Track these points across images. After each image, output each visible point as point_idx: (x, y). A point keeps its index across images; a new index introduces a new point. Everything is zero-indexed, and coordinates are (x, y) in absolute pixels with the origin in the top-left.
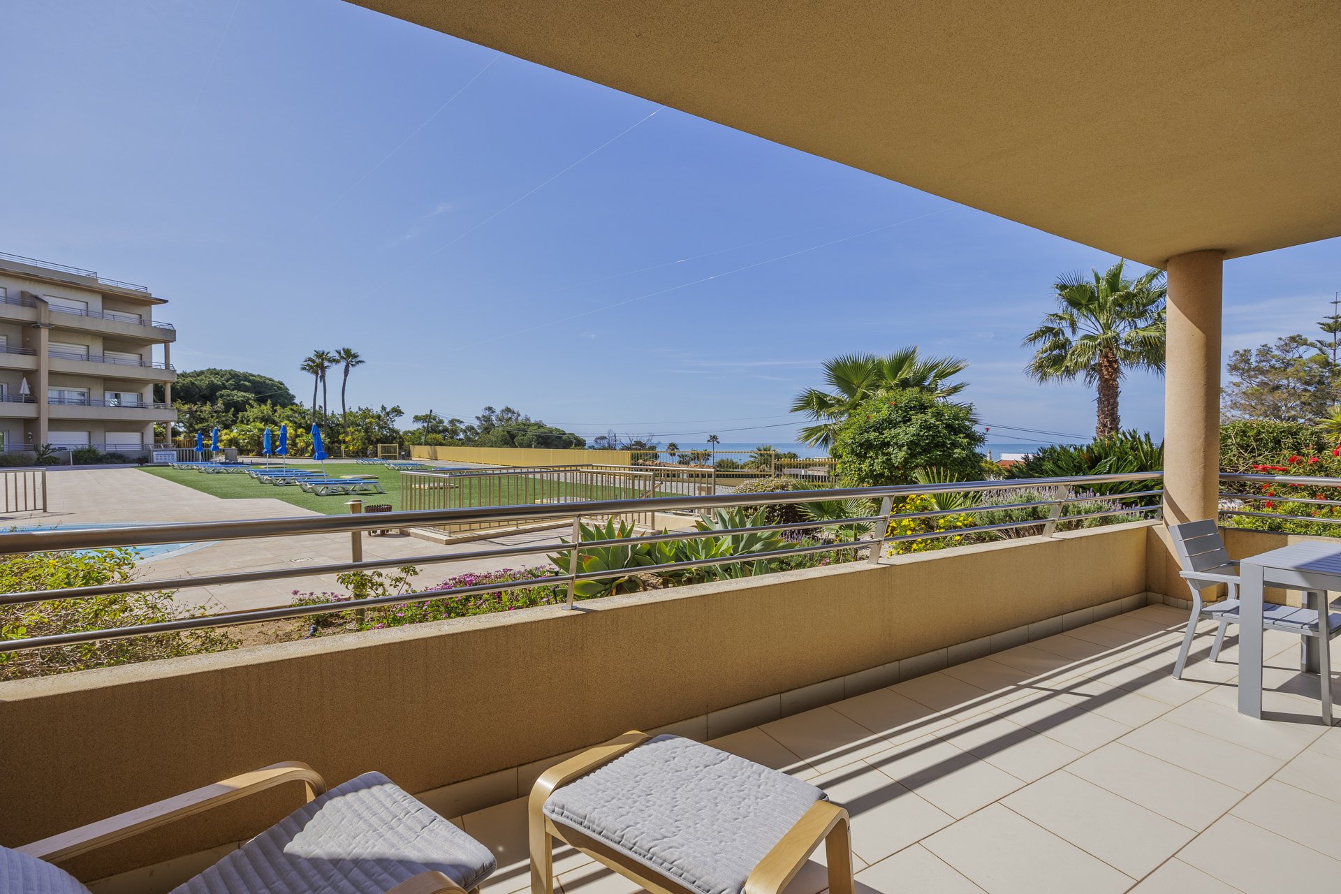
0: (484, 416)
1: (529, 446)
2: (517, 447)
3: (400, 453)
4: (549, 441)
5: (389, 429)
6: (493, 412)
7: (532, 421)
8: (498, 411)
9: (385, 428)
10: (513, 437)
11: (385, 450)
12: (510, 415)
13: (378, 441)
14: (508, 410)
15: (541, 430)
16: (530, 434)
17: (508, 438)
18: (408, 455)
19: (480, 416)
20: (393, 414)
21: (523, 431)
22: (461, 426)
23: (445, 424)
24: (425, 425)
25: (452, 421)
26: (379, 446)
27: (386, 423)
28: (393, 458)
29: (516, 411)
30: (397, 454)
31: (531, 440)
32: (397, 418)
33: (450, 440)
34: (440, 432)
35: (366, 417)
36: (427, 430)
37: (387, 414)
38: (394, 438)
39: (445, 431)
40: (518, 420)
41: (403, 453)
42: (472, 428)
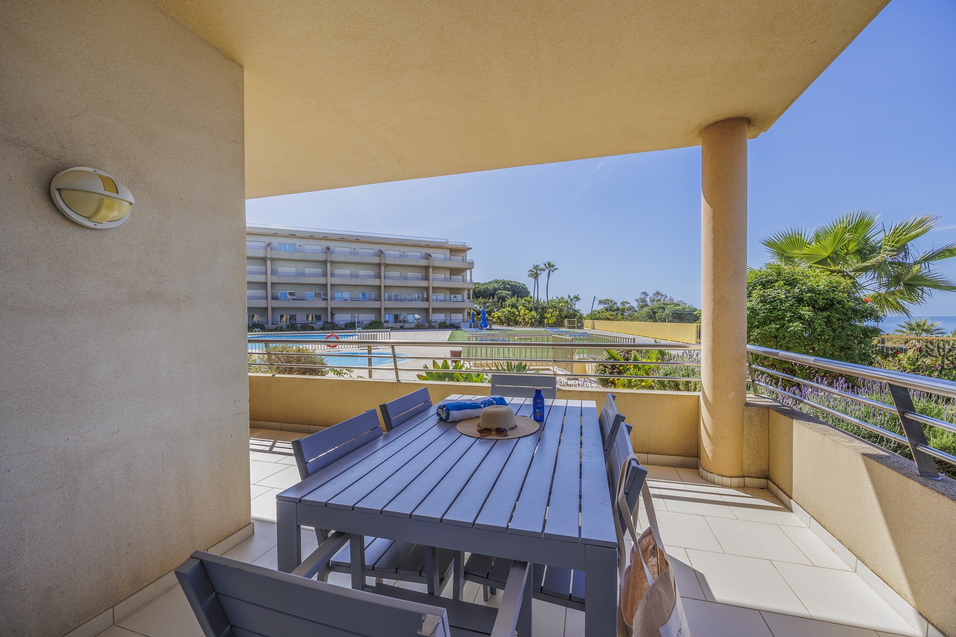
0: (641, 299)
1: (665, 321)
2: (657, 321)
3: (577, 325)
4: (682, 316)
5: (573, 309)
6: (647, 295)
7: (675, 301)
8: (650, 295)
9: (570, 309)
10: (655, 313)
11: (570, 322)
12: (659, 297)
13: (566, 317)
14: (658, 293)
15: (677, 308)
16: (667, 311)
17: (652, 314)
18: (581, 327)
19: (638, 299)
20: (575, 299)
21: (664, 308)
22: (627, 305)
23: (619, 305)
24: (606, 306)
25: (623, 303)
26: (566, 320)
27: (571, 306)
28: (574, 328)
29: (663, 294)
30: (576, 325)
31: (667, 316)
32: (577, 303)
33: (620, 316)
34: (615, 310)
35: (560, 302)
36: (607, 310)
37: (571, 300)
38: (575, 315)
39: (618, 309)
40: (665, 300)
41: (579, 325)
42: (633, 308)
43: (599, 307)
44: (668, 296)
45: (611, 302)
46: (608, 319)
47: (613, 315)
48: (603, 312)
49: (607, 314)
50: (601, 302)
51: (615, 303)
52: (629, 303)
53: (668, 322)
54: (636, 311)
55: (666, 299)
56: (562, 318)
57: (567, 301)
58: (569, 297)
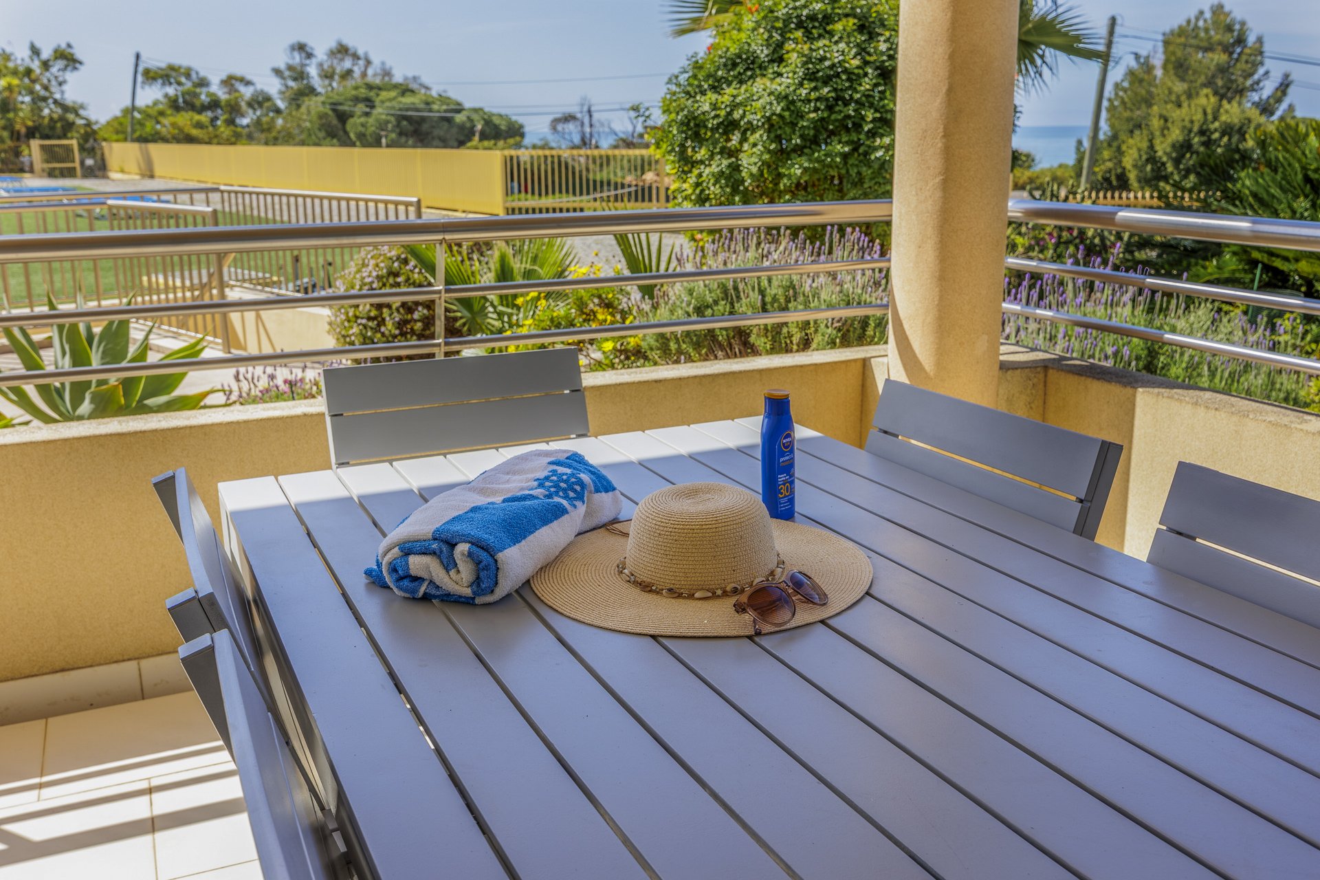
0: (290, 68)
1: (377, 143)
2: (353, 145)
3: (82, 163)
4: (425, 127)
5: (56, 102)
6: (310, 56)
7: (398, 78)
8: (321, 53)
9: (44, 99)
10: (343, 117)
11: (51, 154)
12: (348, 64)
13: (31, 133)
14: (342, 50)
15: (408, 100)
16: (379, 112)
17: (335, 122)
18: (100, 170)
19: (282, 66)
20: (60, 64)
21: (369, 102)
22: (247, 92)
23: (216, 89)
24: (171, 91)
25: (231, 81)
26: (35, 144)
27: (46, 88)
28: (70, 173)
29: (361, 52)
30: (77, 164)
31: (382, 126)
32: (70, 76)
33: (225, 131)
34: (203, 109)
36: (174, 105)
37: (46, 65)
38: (69, 126)
39: (214, 104)
40: (364, 74)
42: (268, 98)
43: (150, 95)
44: (376, 60)
45: (188, 76)
46: (190, 140)
47: (199, 125)
48: (162, 113)
49: (185, 119)
50: (151, 76)
51: (203, 83)
52: (248, 83)
53: (388, 146)
54: (278, 111)
55: (370, 72)
56: (15, 136)
57: (28, 72)
58: (35, 51)
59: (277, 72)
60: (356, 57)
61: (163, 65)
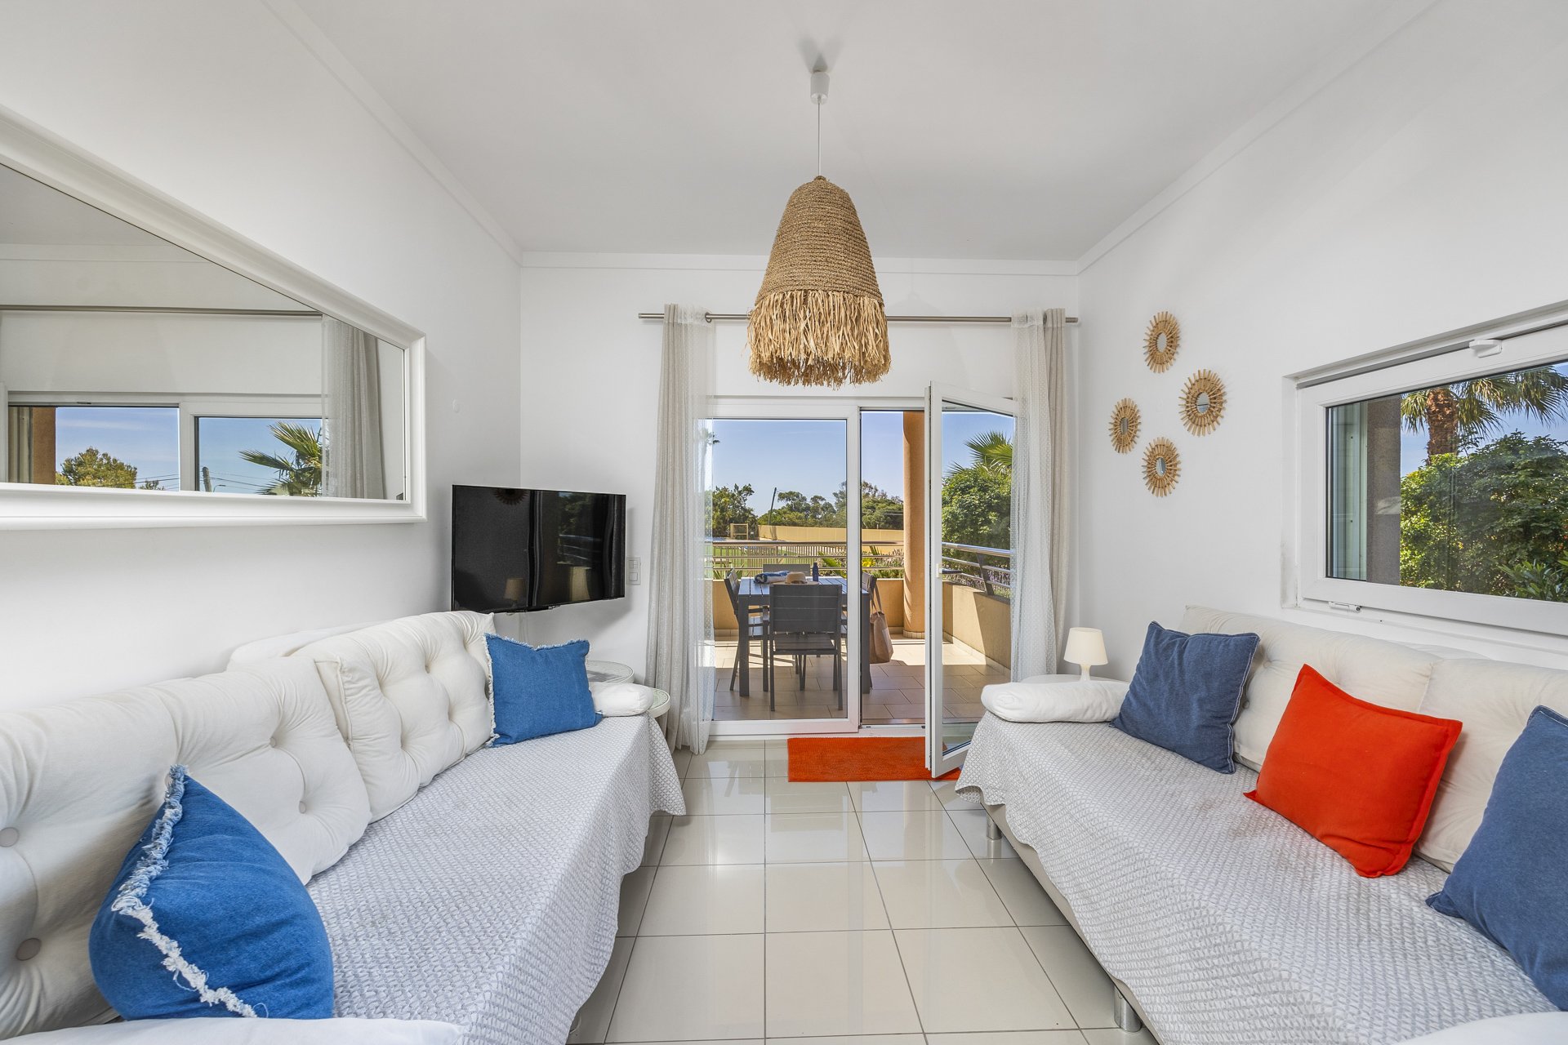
0: (841, 493)
1: (875, 527)
3: (749, 533)
5: (742, 508)
7: (889, 497)
9: (738, 507)
11: (737, 529)
12: (867, 491)
13: (731, 521)
14: (864, 485)
15: (891, 507)
16: (878, 513)
18: (756, 536)
19: (837, 492)
20: (745, 493)
21: (873, 508)
22: (822, 503)
23: (809, 502)
24: (790, 503)
25: (815, 499)
26: (732, 525)
27: (739, 502)
28: (744, 537)
29: (873, 486)
30: (747, 534)
31: (878, 519)
32: (748, 497)
33: (810, 520)
34: (803, 510)
35: (722, 497)
36: (791, 509)
37: (740, 493)
38: (746, 518)
39: (808, 508)
40: (874, 495)
41: (752, 533)
42: (830, 505)
43: (780, 505)
44: (879, 489)
45: (798, 497)
46: (795, 524)
47: (800, 518)
48: (785, 513)
49: (793, 515)
50: (782, 496)
51: (804, 499)
52: (823, 499)
53: (879, 528)
54: (834, 512)
55: (877, 494)
56: (725, 522)
57: (733, 495)
58: (736, 487)
59: (835, 494)
60: (871, 488)
61: (788, 492)
